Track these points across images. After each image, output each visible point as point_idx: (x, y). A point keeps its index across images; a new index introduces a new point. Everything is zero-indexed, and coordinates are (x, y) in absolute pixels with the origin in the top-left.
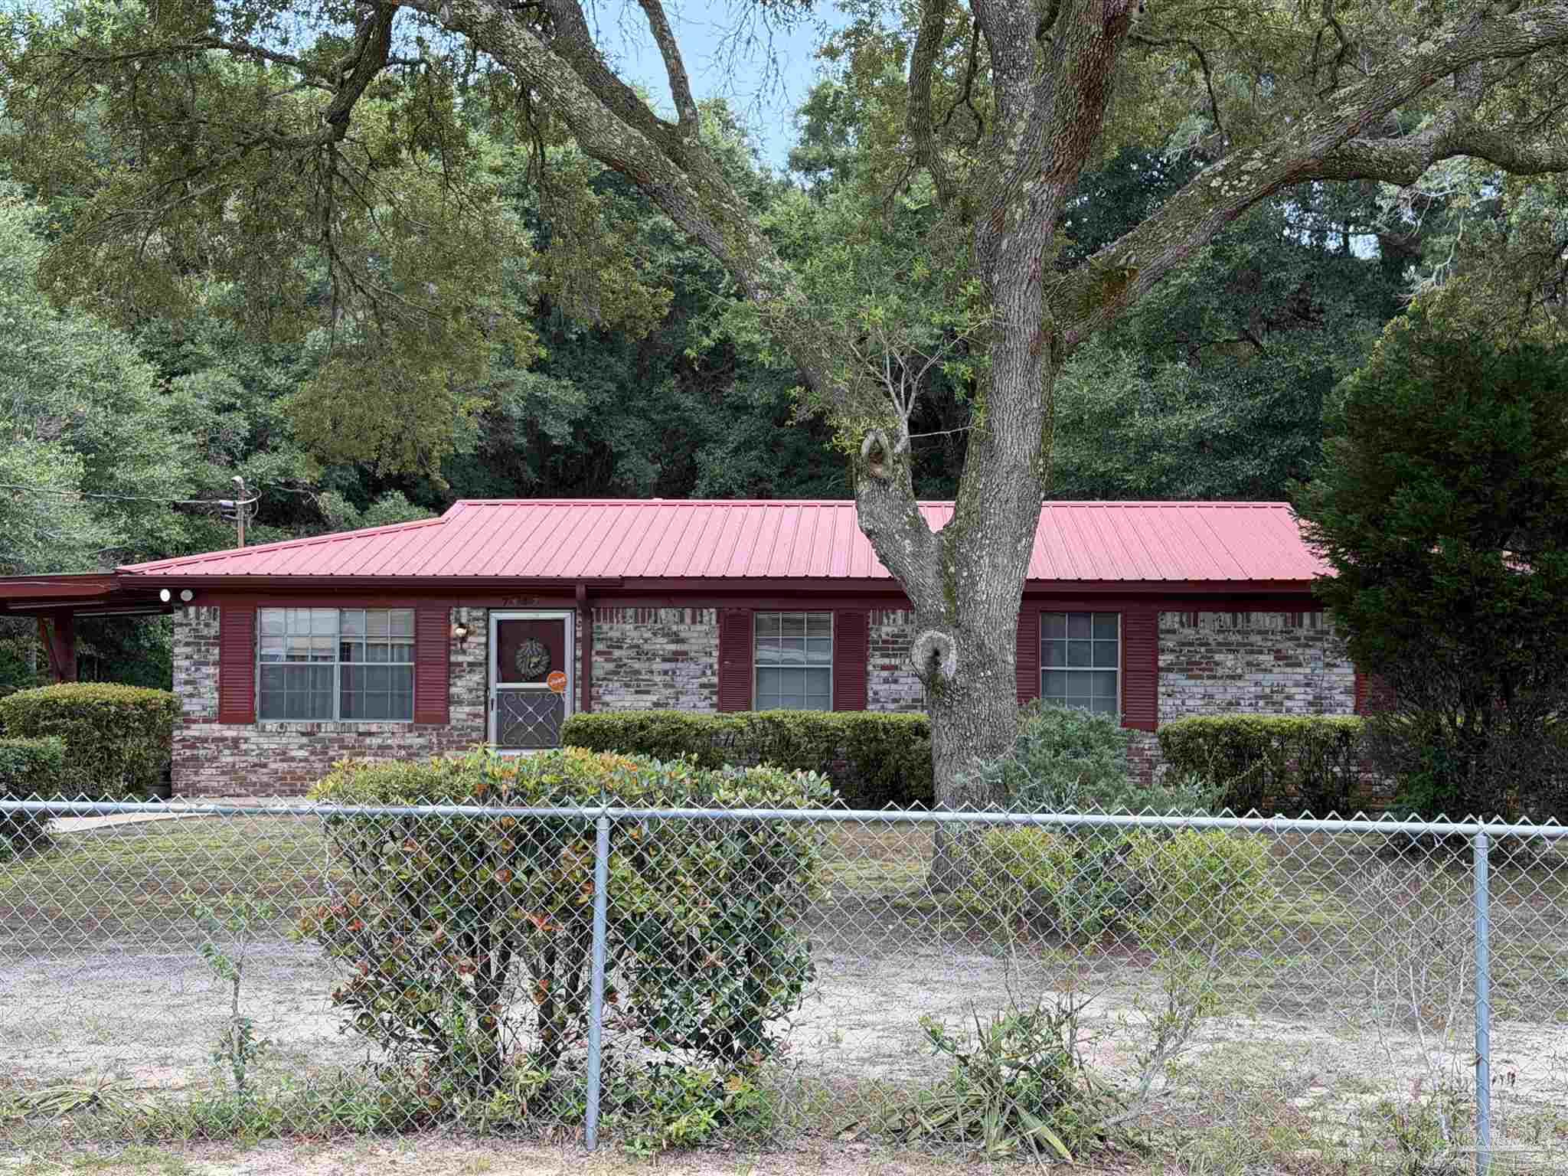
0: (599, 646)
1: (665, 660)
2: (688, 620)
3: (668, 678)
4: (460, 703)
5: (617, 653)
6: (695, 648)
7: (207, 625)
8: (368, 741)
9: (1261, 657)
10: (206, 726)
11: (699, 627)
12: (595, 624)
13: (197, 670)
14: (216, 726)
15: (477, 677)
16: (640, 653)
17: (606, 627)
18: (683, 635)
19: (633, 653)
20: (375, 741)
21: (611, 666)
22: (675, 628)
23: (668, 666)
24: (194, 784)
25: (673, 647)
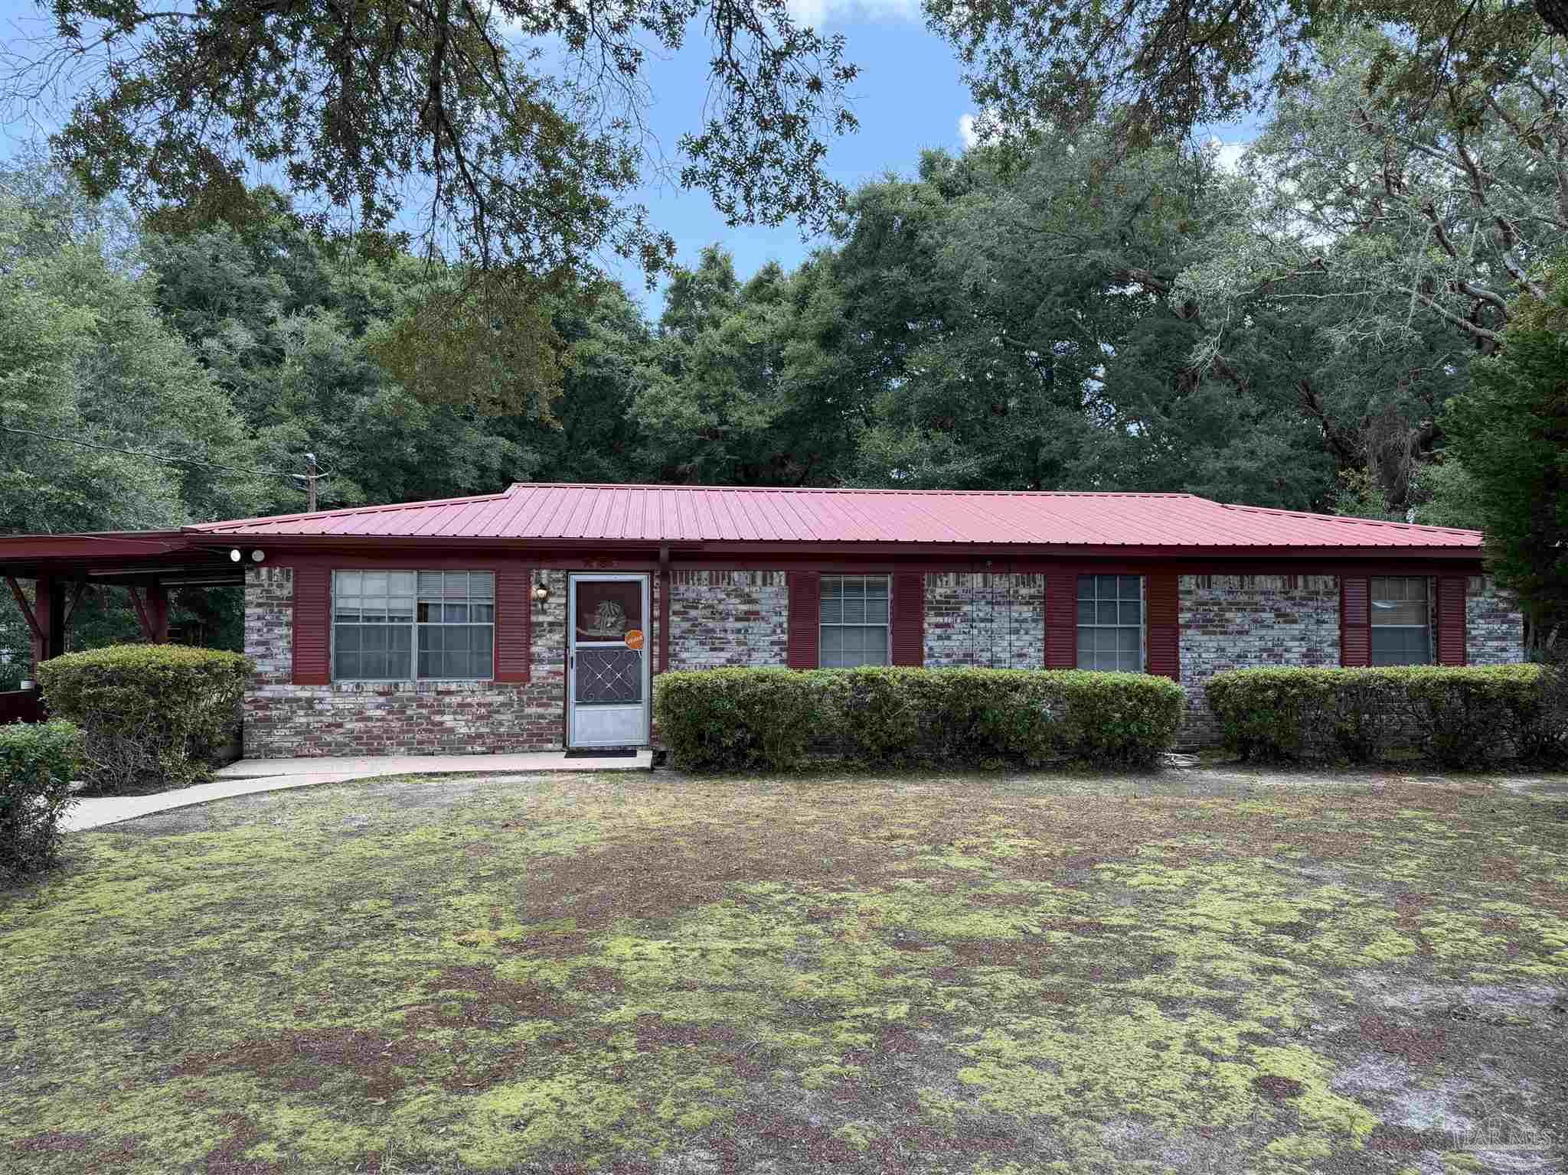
0: (677, 607)
1: (738, 619)
2: (759, 582)
3: (741, 637)
4: (541, 661)
5: (693, 613)
6: (765, 607)
7: (280, 586)
8: (447, 700)
9: (1264, 615)
10: (279, 687)
11: (768, 589)
12: (672, 586)
13: (269, 631)
14: (290, 687)
15: (557, 637)
16: (714, 614)
17: (682, 588)
18: (754, 596)
19: (707, 612)
20: (455, 700)
21: (686, 625)
22: (747, 590)
23: (739, 625)
24: (266, 745)
25: (745, 607)
